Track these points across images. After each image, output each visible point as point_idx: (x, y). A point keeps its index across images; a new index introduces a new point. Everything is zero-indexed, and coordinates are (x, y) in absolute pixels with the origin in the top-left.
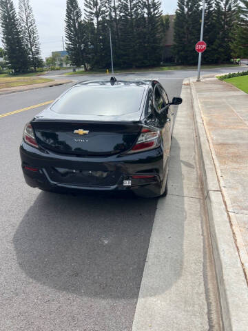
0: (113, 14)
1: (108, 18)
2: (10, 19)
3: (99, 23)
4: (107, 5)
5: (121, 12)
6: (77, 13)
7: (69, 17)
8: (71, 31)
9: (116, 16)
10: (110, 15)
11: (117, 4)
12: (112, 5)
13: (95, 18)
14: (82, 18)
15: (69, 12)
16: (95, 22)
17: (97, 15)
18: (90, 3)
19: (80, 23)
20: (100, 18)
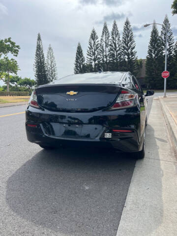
0: (105, 59)
1: (101, 62)
2: (41, 63)
3: (95, 65)
4: (101, 54)
5: (110, 58)
6: (82, 59)
7: (77, 62)
8: (78, 69)
9: (107, 60)
10: (103, 60)
11: (107, 53)
12: (105, 54)
13: (94, 62)
14: (85, 62)
15: (77, 59)
16: (93, 64)
17: (95, 60)
18: (90, 53)
19: (83, 65)
20: (97, 62)
